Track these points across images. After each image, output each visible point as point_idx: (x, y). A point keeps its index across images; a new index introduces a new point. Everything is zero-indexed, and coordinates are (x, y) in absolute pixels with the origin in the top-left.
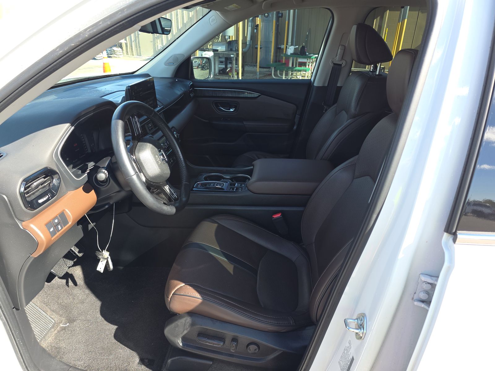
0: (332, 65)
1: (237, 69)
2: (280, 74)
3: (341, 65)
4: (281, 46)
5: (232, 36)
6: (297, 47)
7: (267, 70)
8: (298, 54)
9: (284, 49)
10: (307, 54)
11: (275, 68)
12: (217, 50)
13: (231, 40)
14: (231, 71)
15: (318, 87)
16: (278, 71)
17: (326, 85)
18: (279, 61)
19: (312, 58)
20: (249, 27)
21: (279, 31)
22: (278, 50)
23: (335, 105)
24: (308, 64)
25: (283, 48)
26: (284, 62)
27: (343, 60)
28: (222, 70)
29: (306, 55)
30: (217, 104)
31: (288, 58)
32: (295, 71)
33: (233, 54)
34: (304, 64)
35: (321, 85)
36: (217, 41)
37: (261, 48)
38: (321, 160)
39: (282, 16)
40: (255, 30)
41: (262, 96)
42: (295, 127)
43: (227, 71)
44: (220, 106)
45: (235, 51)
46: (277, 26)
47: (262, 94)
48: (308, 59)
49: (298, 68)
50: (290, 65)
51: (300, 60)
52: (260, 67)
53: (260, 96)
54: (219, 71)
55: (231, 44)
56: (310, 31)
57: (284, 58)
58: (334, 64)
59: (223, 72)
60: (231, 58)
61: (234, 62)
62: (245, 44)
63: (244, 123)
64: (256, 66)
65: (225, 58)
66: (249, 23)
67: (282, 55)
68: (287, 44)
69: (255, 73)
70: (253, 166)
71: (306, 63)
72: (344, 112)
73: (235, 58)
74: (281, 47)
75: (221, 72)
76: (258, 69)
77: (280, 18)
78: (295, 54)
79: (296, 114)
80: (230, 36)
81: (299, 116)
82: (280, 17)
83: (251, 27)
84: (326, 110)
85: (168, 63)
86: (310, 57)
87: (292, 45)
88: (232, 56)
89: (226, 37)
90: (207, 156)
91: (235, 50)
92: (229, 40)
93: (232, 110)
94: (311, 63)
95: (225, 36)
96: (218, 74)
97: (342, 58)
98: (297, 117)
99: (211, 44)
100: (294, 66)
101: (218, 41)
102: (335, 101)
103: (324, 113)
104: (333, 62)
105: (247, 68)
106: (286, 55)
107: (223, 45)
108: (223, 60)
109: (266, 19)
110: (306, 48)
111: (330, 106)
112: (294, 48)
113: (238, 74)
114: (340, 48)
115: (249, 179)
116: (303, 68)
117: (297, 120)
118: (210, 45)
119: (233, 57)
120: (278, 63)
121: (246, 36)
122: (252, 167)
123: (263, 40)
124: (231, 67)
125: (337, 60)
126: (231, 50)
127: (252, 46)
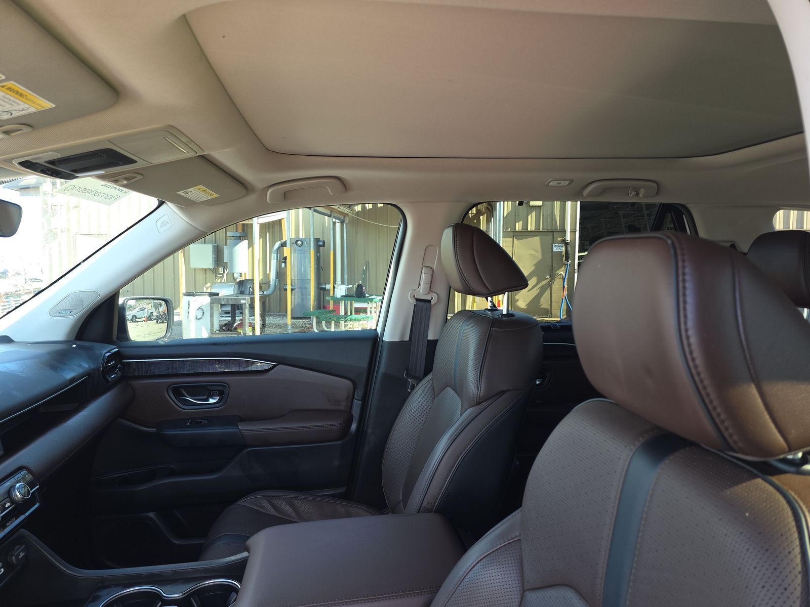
0: (413, 302)
1: (252, 322)
2: (326, 326)
3: (429, 301)
4: (325, 285)
5: (245, 273)
6: (351, 286)
7: (306, 321)
8: (354, 296)
9: (330, 290)
10: (367, 295)
11: (317, 318)
12: (217, 294)
13: (244, 279)
14: (241, 325)
15: (392, 344)
16: (324, 322)
17: (407, 338)
18: (324, 308)
19: (374, 300)
20: (272, 261)
21: (322, 265)
22: (321, 291)
23: (430, 376)
24: (369, 310)
25: (329, 288)
26: (331, 308)
27: (433, 292)
28: (225, 325)
29: (364, 297)
30: (177, 391)
31: (337, 302)
32: (351, 320)
33: (245, 299)
34: (364, 310)
35: (397, 339)
36: (219, 281)
37: (292, 290)
38: (419, 512)
39: (324, 245)
40: (283, 265)
41: (280, 366)
42: (354, 427)
43: (235, 326)
44: (186, 395)
45: (249, 294)
46: (318, 260)
47: (280, 363)
48: (368, 303)
49: (354, 316)
50: (342, 312)
51: (357, 305)
52: (293, 318)
53: (274, 366)
54: (221, 327)
55: (244, 285)
56: (367, 264)
57: (332, 302)
58: (417, 300)
59: (227, 327)
60: (241, 305)
61: (247, 311)
62: (267, 285)
63: (240, 428)
64: (286, 316)
65: (232, 305)
66: (273, 255)
67: (327, 298)
68: (335, 282)
69: (285, 326)
70: (247, 549)
71: (366, 308)
72: (449, 389)
73: (247, 305)
74: (325, 288)
75: (224, 328)
76: (289, 321)
77: (321, 248)
78: (347, 297)
79: (353, 398)
80: (241, 274)
81: (360, 402)
82: (321, 246)
83: (275, 261)
84: (413, 388)
85: (58, 312)
86: (371, 300)
87: (343, 283)
88: (242, 302)
89: (235, 275)
90: (152, 515)
91: (249, 292)
92: (238, 280)
93: (212, 401)
94: (375, 308)
95: (233, 273)
96: (218, 332)
97: (430, 289)
98: (357, 403)
99: (210, 287)
100: (349, 314)
101: (221, 280)
102: (428, 369)
103: (410, 393)
104: (414, 296)
105: (269, 320)
106: (334, 298)
107: (230, 286)
108: (229, 309)
109: (300, 248)
110: (364, 288)
111: (419, 380)
112: (347, 288)
113: (254, 329)
114: (423, 271)
115: (236, 590)
116: (362, 315)
117: (356, 412)
118: (207, 288)
119: (245, 304)
120: (322, 310)
121: (268, 272)
122: (245, 554)
123: (296, 278)
124: (241, 320)
125: (422, 293)
126: (242, 293)
127: (278, 287)
